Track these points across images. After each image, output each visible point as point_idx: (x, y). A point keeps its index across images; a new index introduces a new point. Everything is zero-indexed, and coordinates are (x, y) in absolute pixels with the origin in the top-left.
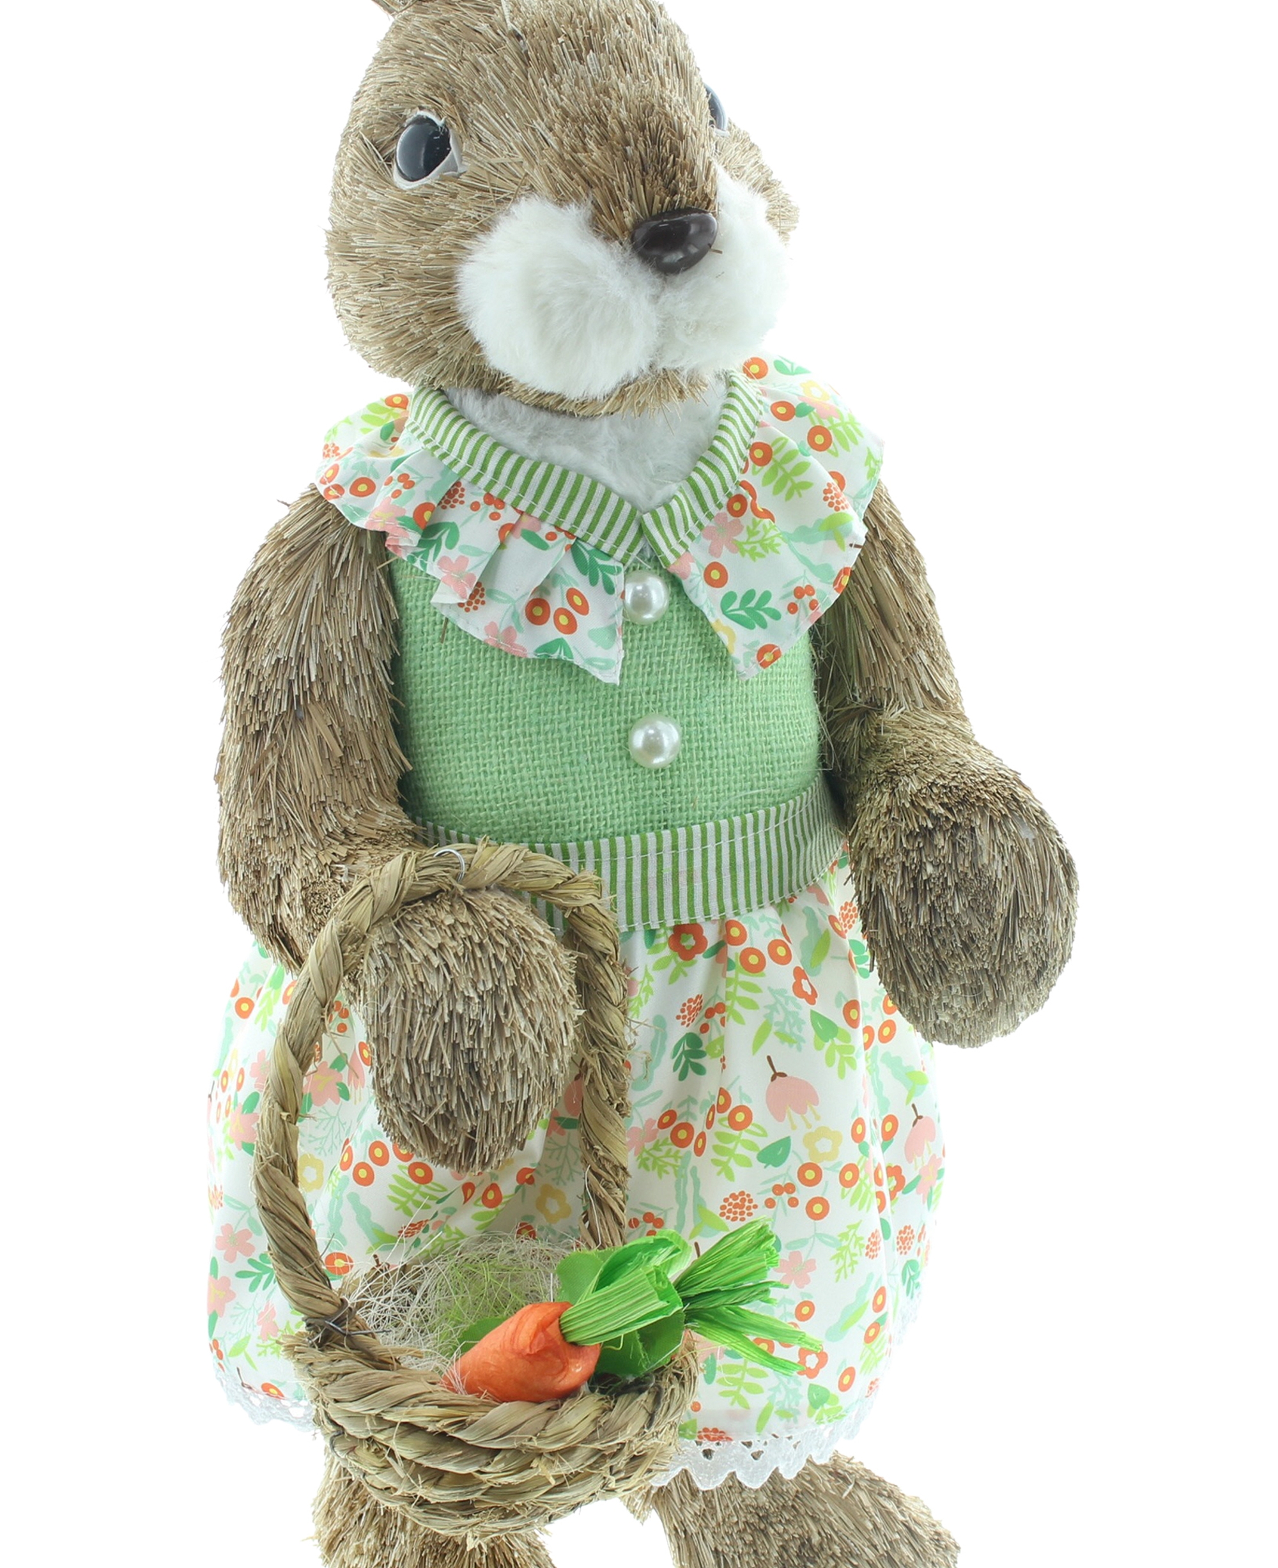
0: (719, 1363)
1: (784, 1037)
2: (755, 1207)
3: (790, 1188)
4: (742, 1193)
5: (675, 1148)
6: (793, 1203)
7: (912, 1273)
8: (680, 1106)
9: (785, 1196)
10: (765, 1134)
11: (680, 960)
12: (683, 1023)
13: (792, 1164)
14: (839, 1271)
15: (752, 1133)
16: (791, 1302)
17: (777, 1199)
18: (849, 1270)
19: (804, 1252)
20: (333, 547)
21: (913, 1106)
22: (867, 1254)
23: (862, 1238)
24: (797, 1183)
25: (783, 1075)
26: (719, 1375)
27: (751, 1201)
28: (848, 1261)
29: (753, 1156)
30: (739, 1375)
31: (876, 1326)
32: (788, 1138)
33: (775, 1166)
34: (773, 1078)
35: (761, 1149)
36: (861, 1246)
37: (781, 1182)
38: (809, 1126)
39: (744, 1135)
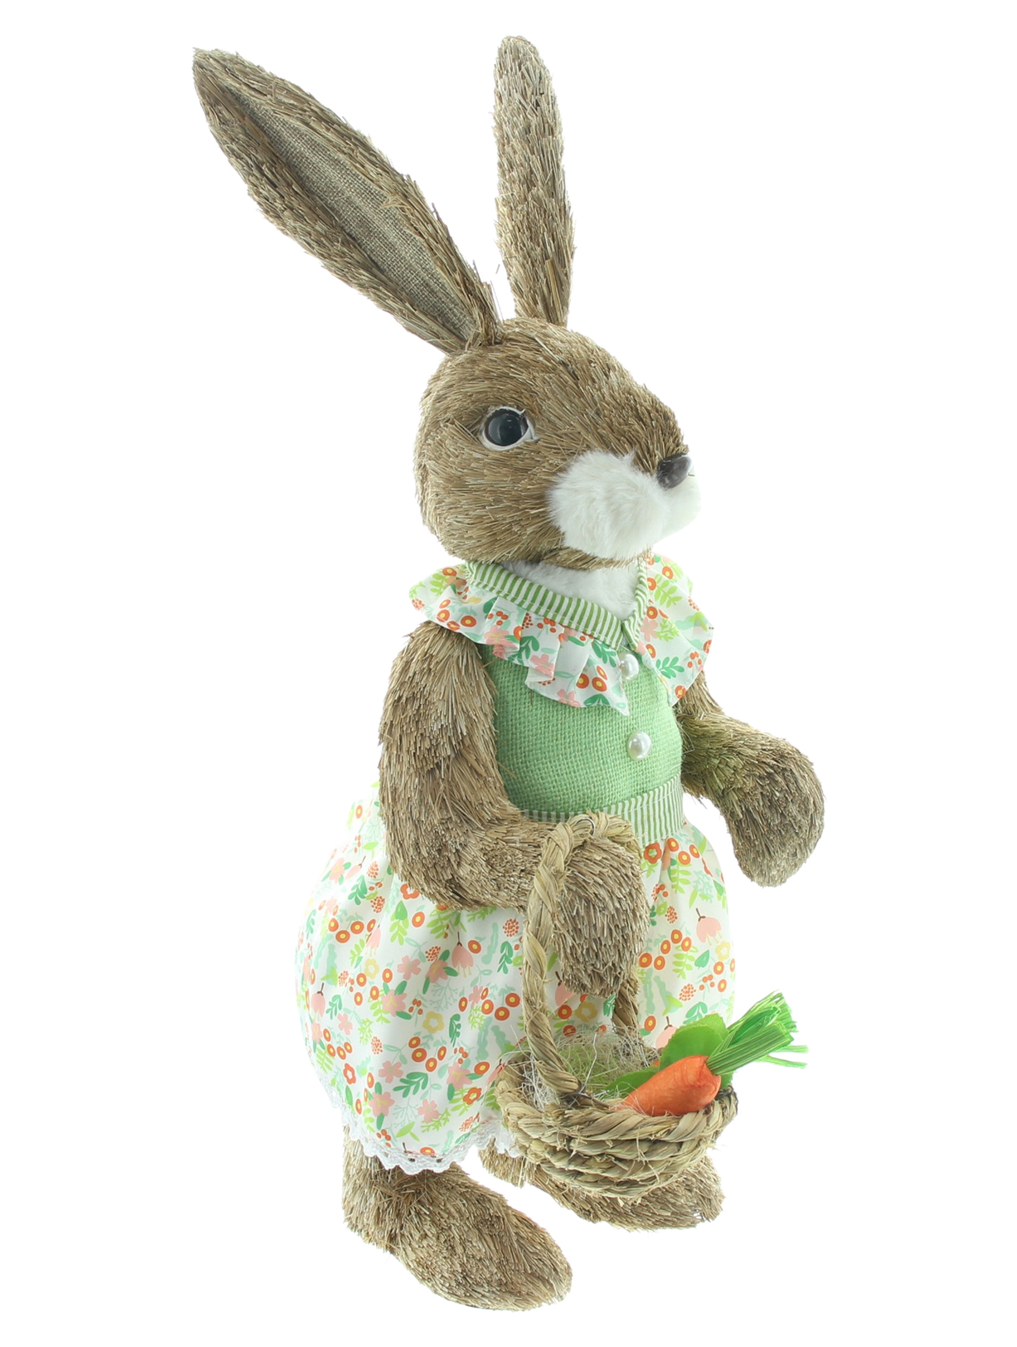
1: (704, 897)
2: (695, 991)
3: (711, 977)
4: (689, 985)
6: (712, 985)
9: (709, 982)
11: (650, 864)
13: (711, 964)
15: (692, 951)
17: (705, 984)
20: (458, 657)
24: (713, 974)
25: (704, 917)
27: (693, 988)
29: (692, 963)
32: (708, 951)
33: (703, 967)
34: (699, 920)
35: (696, 959)
37: (706, 975)
38: (717, 942)
39: (689, 953)
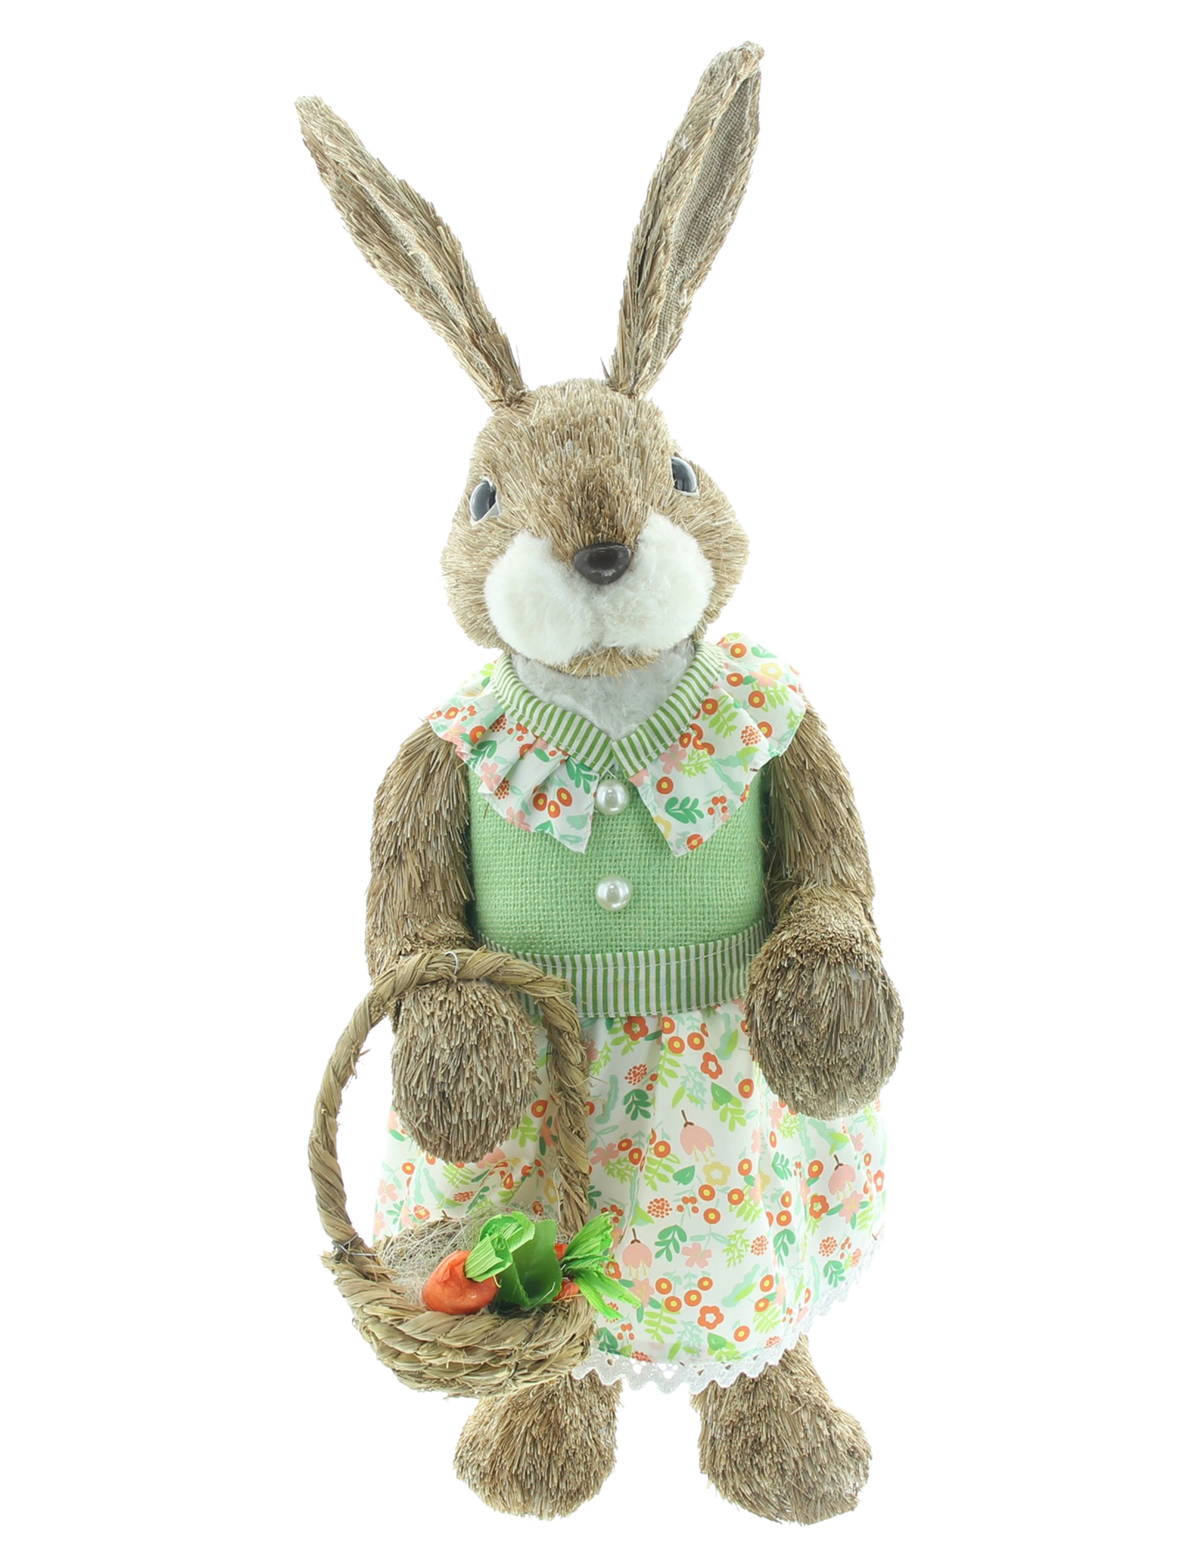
0: (645, 1310)
1: (693, 1099)
2: (671, 1209)
3: (693, 1200)
4: (662, 1200)
5: (631, 1164)
6: (695, 1210)
7: (834, 1270)
8: (634, 1137)
9: (690, 1205)
10: (678, 1162)
11: (630, 1040)
12: (630, 1082)
13: (695, 1184)
14: (729, 1260)
15: (670, 1160)
16: (695, 1276)
17: (685, 1206)
18: (737, 1261)
19: (703, 1244)
21: (835, 1157)
22: (752, 1251)
23: (747, 1240)
24: (698, 1197)
25: (691, 1124)
26: (645, 1318)
27: (668, 1205)
28: (736, 1254)
29: (670, 1176)
30: (657, 1320)
31: (765, 1300)
32: (693, 1167)
33: (685, 1184)
34: (685, 1125)
35: (676, 1171)
36: (747, 1246)
37: (687, 1195)
38: (707, 1160)
39: (664, 1160)
